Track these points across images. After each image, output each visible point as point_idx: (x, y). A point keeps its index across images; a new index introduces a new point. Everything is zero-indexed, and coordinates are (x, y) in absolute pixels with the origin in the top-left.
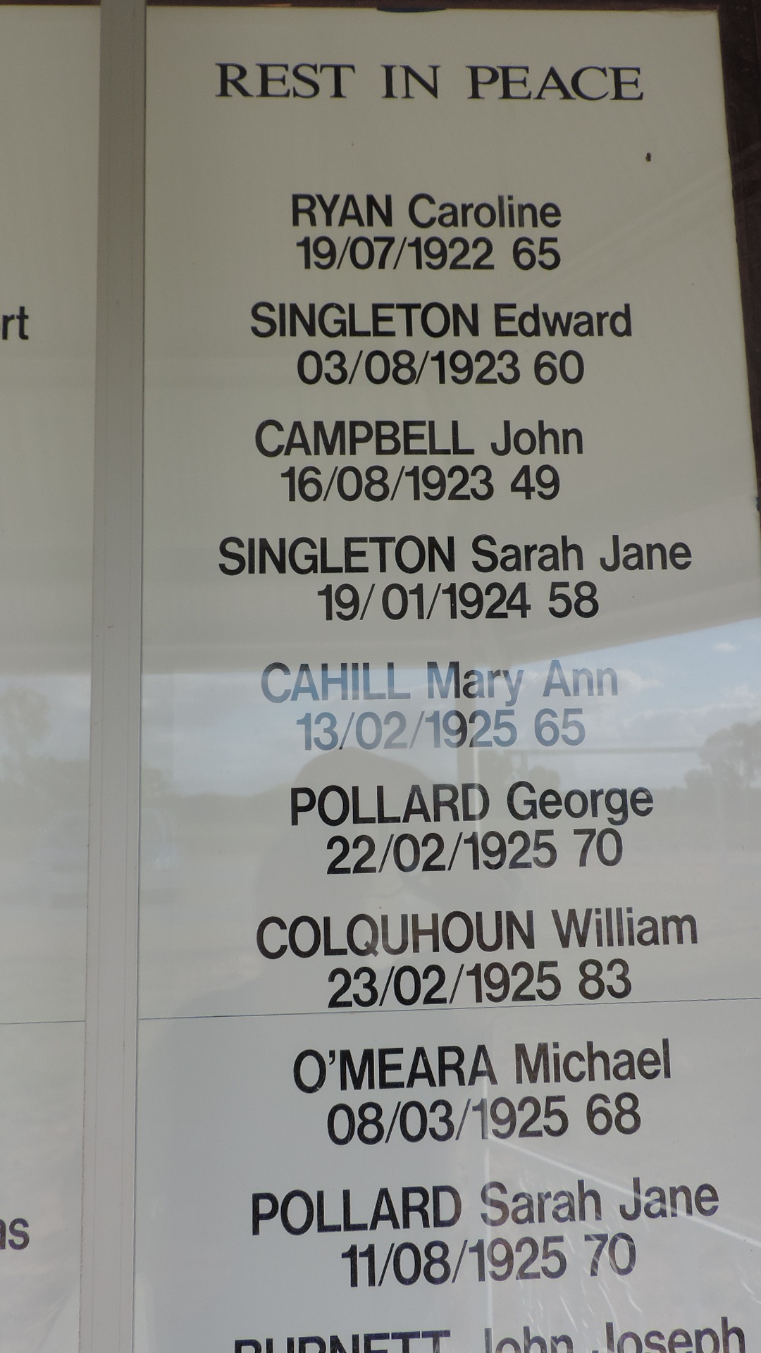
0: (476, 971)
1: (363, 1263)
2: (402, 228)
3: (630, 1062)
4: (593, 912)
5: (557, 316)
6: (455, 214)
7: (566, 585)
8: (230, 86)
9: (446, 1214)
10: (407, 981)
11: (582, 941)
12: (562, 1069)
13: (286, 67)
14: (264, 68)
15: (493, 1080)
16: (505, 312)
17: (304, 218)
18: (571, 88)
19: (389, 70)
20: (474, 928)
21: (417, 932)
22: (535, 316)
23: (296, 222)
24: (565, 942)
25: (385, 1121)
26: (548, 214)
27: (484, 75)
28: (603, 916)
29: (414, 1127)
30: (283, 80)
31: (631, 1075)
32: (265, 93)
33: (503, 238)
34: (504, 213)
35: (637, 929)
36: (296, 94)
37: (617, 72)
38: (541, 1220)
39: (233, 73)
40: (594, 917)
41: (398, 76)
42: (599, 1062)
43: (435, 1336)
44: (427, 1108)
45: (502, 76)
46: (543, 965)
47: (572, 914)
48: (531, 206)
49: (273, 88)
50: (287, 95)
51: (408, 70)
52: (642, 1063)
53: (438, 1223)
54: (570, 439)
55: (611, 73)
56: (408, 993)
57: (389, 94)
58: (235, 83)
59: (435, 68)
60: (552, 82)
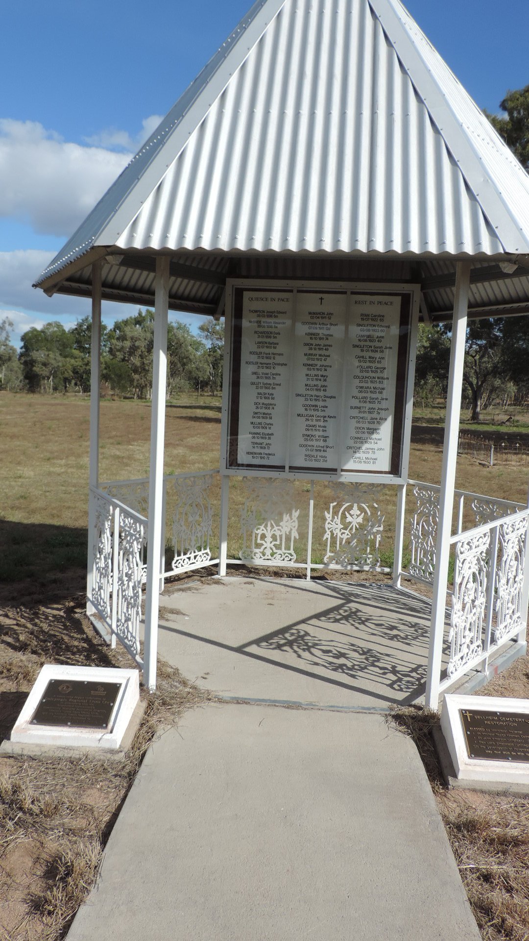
0: (371, 381)
2: (370, 317)
6: (375, 316)
9: (367, 399)
10: (365, 381)
12: (377, 389)
15: (371, 389)
17: (362, 316)
18: (387, 304)
20: (371, 377)
21: (366, 377)
24: (378, 379)
25: (363, 391)
30: (360, 302)
32: (359, 304)
33: (379, 318)
34: (380, 316)
35: (384, 378)
36: (362, 304)
38: (374, 399)
39: (356, 302)
40: (381, 377)
41: (371, 302)
42: (380, 388)
43: (365, 407)
44: (366, 391)
45: (380, 302)
46: (376, 381)
48: (382, 315)
52: (383, 389)
55: (391, 302)
57: (370, 304)
59: (374, 302)
60: (385, 303)
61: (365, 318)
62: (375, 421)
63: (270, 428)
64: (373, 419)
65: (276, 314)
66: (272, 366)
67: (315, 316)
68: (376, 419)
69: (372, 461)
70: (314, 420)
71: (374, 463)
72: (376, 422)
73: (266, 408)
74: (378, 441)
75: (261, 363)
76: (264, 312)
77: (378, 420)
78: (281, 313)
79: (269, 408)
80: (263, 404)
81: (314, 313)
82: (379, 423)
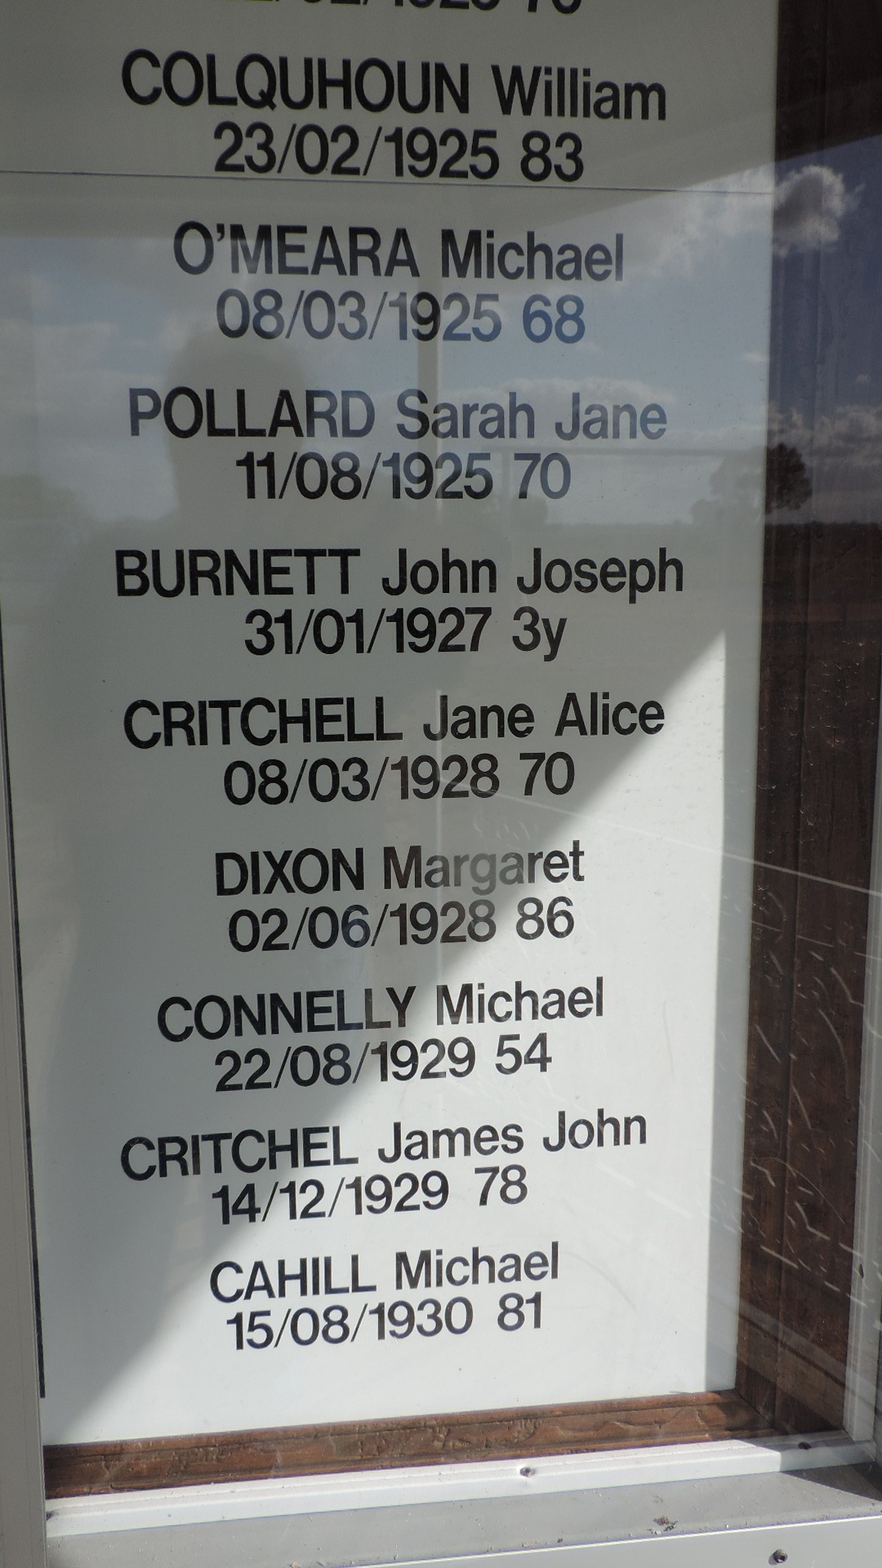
1: (261, 473)
3: (577, 260)
4: (543, 72)
11: (527, 108)
12: (497, 264)
20: (395, 82)
21: (325, 83)
28: (554, 78)
29: (319, 321)
31: (577, 274)
42: (540, 257)
47: (516, 73)
53: (348, 432)
56: (312, 158)
62: (507, 749)
64: (470, 722)
68: (517, 720)
69: (486, 1296)
71: (511, 1314)
72: (513, 771)
74: (562, 1032)
77: (543, 739)
82: (560, 780)
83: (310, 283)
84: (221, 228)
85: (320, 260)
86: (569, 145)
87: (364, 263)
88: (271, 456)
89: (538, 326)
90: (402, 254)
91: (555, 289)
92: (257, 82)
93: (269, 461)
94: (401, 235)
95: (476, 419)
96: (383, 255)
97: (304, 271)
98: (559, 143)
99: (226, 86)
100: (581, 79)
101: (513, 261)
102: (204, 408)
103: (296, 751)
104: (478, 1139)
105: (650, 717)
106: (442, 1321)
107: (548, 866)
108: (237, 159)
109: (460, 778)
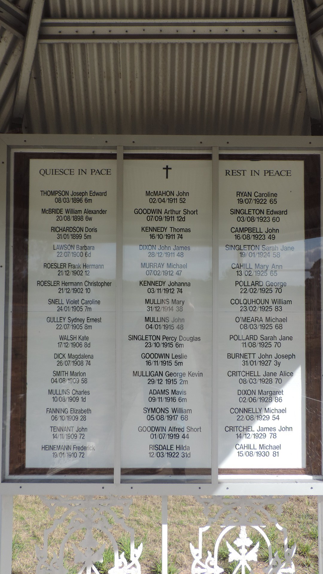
0: (261, 307)
2: (253, 197)
3: (281, 320)
5: (276, 211)
6: (261, 195)
7: (275, 253)
8: (227, 174)
9: (256, 339)
10: (251, 308)
11: (276, 303)
12: (272, 321)
13: (236, 170)
14: (233, 171)
15: (262, 322)
16: (268, 211)
17: (238, 195)
18: (280, 174)
19: (252, 171)
20: (260, 301)
21: (253, 301)
22: (273, 211)
23: (237, 196)
24: (273, 303)
25: (248, 326)
26: (275, 195)
27: (266, 172)
28: (279, 300)
29: (251, 327)
30: (235, 173)
31: (281, 321)
32: (233, 175)
33: (268, 199)
34: (268, 195)
35: (283, 302)
36: (237, 175)
37: (287, 171)
38: (268, 340)
39: (228, 172)
40: (277, 300)
41: (253, 172)
42: (277, 320)
43: (254, 354)
44: (253, 325)
45: (269, 172)
46: (270, 306)
47: (274, 300)
48: (273, 194)
49: (234, 174)
50: (236, 175)
51: (255, 171)
52: (283, 320)
53: (254, 340)
54: (277, 231)
55: (286, 171)
56: (251, 310)
57: (252, 175)
58: (228, 173)
59: (259, 171)
60: (277, 173)
61: (244, 198)
62: (273, 378)
63: (84, 400)
64: (269, 374)
65: (89, 197)
66: (84, 287)
67: (157, 197)
68: (275, 374)
69: (271, 451)
70: (164, 382)
71: (275, 454)
72: (274, 381)
73: (76, 363)
74: (281, 415)
75: (65, 284)
76: (67, 193)
77: (278, 377)
78: (98, 194)
79: (81, 364)
80: (70, 356)
81: (156, 193)
82: (280, 382)
83: (250, 323)
84: (241, 317)
85: (252, 321)
86: (280, 307)
87: (257, 321)
88: (245, 342)
89: (277, 328)
90: (261, 320)
91: (279, 323)
92: (245, 301)
93: (245, 343)
94: (261, 317)
95: (270, 338)
96: (259, 320)
97: (250, 322)
98: (279, 307)
99: (242, 302)
100: (282, 300)
101: (274, 320)
102: (238, 337)
103: (248, 378)
104: (270, 429)
105: (292, 374)
106: (265, 455)
107: (279, 393)
108: (243, 310)
109: (267, 381)
